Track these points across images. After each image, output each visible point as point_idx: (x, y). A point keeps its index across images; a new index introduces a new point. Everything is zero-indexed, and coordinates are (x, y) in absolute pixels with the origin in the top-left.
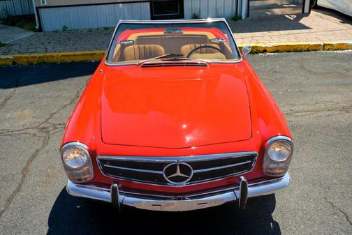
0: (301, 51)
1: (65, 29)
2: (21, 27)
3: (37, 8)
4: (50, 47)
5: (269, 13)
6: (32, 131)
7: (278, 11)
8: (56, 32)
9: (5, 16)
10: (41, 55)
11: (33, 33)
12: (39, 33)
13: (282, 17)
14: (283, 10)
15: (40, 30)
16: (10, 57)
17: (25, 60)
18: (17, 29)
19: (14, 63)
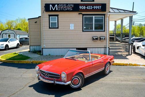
0: (121, 65)
1: (49, 55)
2: (37, 54)
3: (42, 48)
4: (43, 59)
5: (117, 54)
6: (30, 78)
7: (119, 53)
8: (47, 55)
9: (34, 51)
10: (40, 61)
11: (40, 55)
12: (41, 56)
13: (121, 55)
14: (122, 53)
15: (42, 55)
16: (31, 61)
17: (35, 62)
18: (36, 54)
19: (32, 63)
